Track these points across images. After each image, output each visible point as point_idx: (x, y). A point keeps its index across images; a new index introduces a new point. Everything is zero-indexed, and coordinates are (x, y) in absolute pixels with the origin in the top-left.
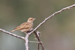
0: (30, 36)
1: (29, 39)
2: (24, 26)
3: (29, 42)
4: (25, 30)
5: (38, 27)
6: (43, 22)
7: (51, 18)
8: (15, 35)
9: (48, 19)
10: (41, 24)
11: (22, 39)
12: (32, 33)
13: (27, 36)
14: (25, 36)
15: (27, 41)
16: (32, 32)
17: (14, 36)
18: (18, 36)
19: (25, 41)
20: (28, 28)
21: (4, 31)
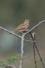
0: (25, 35)
1: (25, 38)
2: (21, 27)
3: (24, 40)
4: (22, 30)
5: (33, 28)
6: (38, 25)
7: (44, 22)
8: (14, 34)
9: (42, 23)
10: (35, 26)
11: (19, 37)
12: (27, 34)
13: (24, 35)
14: (21, 35)
15: (23, 40)
16: (28, 32)
17: (12, 34)
18: (16, 35)
19: (21, 39)
20: (24, 28)
21: (5, 30)
